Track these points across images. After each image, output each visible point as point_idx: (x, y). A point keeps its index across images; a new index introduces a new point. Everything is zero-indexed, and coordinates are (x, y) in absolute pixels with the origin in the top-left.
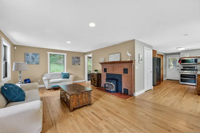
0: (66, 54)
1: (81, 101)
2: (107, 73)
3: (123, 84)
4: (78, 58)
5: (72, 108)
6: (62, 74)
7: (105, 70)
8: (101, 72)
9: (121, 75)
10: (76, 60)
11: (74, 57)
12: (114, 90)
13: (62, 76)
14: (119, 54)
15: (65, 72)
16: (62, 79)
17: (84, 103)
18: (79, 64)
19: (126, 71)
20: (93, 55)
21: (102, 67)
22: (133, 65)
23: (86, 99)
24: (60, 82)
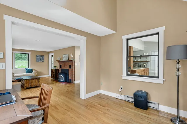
0: (30, 53)
1: (32, 84)
2: (62, 68)
3: (69, 76)
4: (42, 56)
5: (25, 87)
6: (26, 69)
7: (61, 66)
8: (58, 68)
9: (68, 69)
10: (40, 57)
11: (38, 56)
12: (63, 80)
13: (26, 71)
14: (68, 55)
15: (30, 68)
16: (26, 74)
17: (34, 86)
18: (44, 62)
19: (70, 67)
20: (54, 54)
21: (59, 65)
22: (73, 63)
23: (36, 83)
24: (24, 76)
